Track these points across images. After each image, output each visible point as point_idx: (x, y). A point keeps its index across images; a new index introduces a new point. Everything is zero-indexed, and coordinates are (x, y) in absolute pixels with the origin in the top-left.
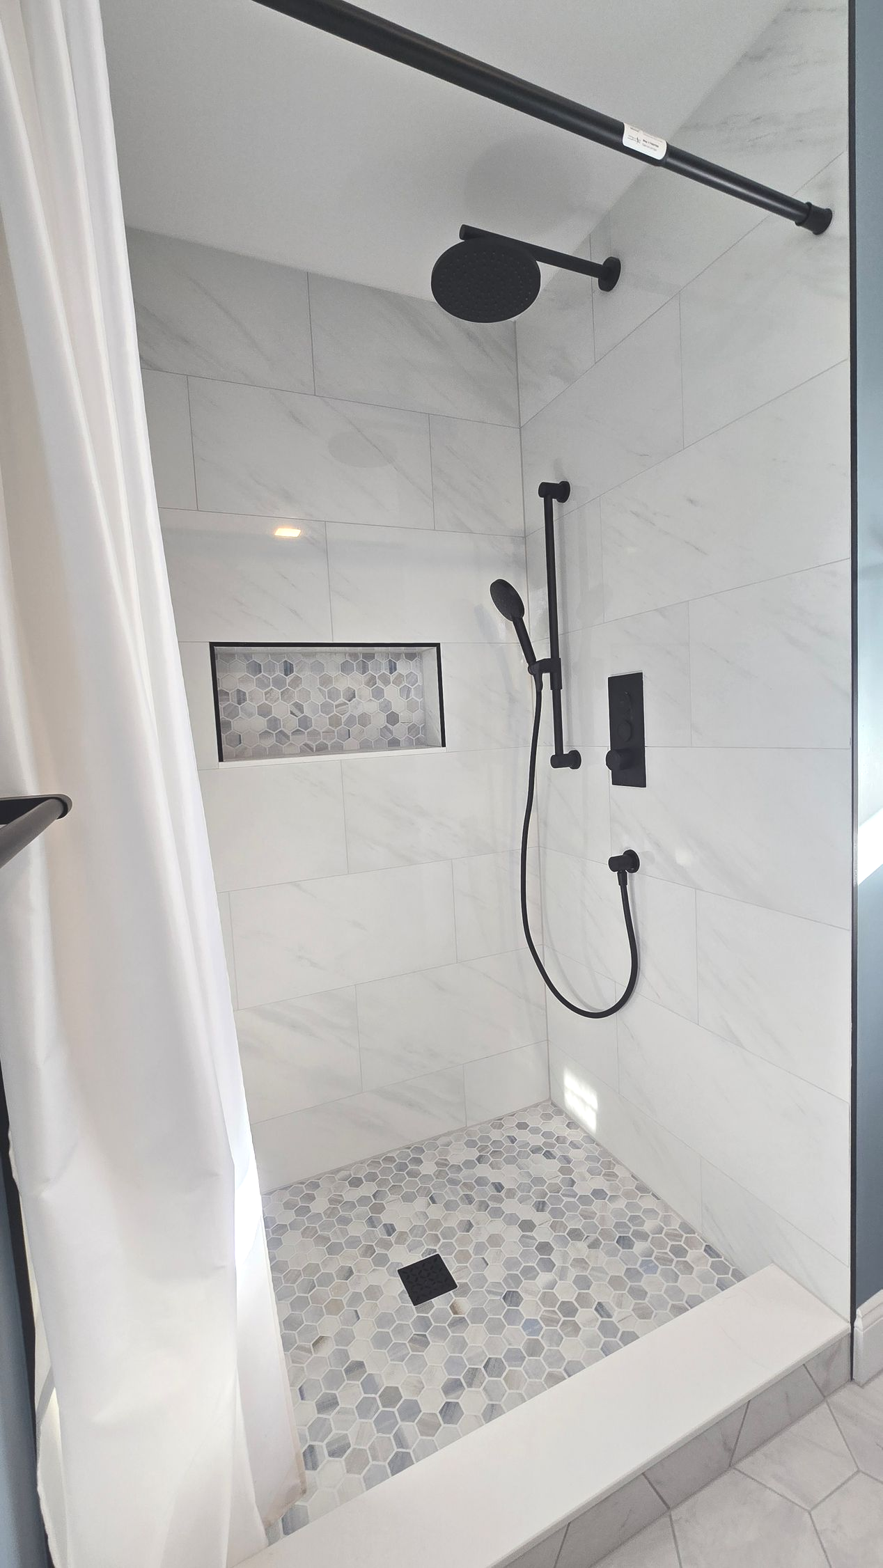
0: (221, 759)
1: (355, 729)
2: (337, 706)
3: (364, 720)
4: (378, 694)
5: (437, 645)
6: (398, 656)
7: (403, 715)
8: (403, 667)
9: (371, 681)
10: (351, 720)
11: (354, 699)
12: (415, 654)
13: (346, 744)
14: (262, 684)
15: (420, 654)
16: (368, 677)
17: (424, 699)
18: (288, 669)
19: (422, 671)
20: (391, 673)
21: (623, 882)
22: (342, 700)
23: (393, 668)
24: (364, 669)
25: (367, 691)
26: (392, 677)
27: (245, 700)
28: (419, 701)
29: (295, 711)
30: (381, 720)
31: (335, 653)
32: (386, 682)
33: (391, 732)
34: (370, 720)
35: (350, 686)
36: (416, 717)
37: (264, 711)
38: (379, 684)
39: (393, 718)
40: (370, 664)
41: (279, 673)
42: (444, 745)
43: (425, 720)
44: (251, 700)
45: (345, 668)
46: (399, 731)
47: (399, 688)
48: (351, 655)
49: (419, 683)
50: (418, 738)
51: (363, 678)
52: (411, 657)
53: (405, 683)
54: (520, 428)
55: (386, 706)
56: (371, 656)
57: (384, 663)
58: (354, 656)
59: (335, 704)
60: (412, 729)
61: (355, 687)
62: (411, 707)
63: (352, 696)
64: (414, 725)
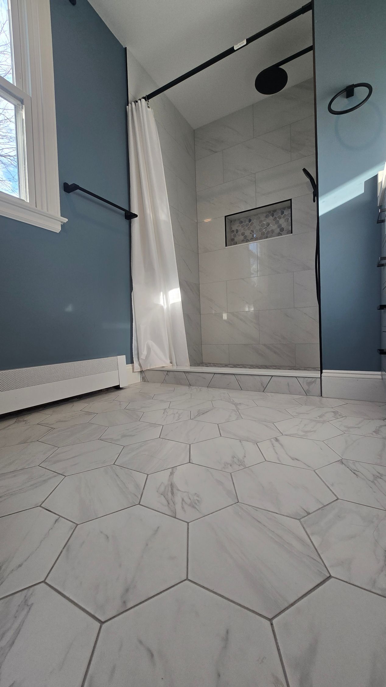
0: (226, 246)
1: (269, 235)
4: (277, 222)
5: (291, 200)
8: (286, 212)
10: (268, 232)
14: (242, 226)
16: (275, 218)
18: (250, 221)
20: (282, 215)
23: (282, 213)
24: (273, 216)
25: (274, 222)
26: (282, 216)
27: (238, 232)
29: (251, 232)
32: (280, 218)
34: (274, 231)
35: (268, 222)
37: (243, 234)
38: (278, 219)
39: (282, 229)
40: (275, 213)
41: (247, 222)
42: (292, 233)
44: (240, 231)
45: (267, 216)
47: (284, 219)
51: (272, 219)
53: (286, 217)
55: (280, 226)
56: (275, 211)
57: (280, 212)
58: (269, 212)
59: (263, 228)
63: (268, 225)
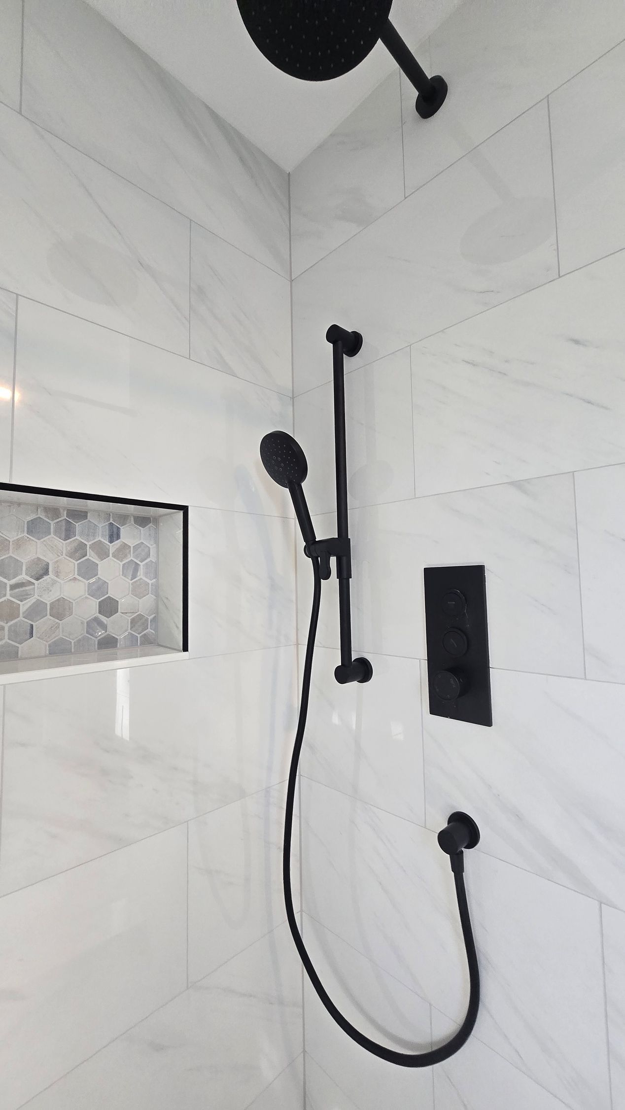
1: (42, 624)
2: (13, 587)
3: (60, 609)
4: (88, 570)
5: (185, 509)
6: (124, 518)
7: (125, 601)
8: (130, 535)
9: (79, 551)
10: (37, 610)
11: (45, 577)
12: (149, 518)
13: (24, 648)
15: (156, 520)
16: (75, 544)
17: (158, 580)
19: (157, 542)
20: (111, 542)
21: (458, 867)
22: (24, 577)
23: (114, 535)
24: (68, 533)
25: (71, 566)
26: (113, 547)
28: (150, 582)
30: (91, 608)
31: (19, 504)
32: (103, 553)
33: (104, 627)
34: (70, 609)
35: (42, 557)
36: (145, 604)
38: (91, 556)
39: (109, 607)
40: (78, 526)
42: (185, 648)
43: (157, 607)
45: (34, 528)
46: (117, 626)
47: (121, 564)
48: (48, 510)
49: (152, 558)
50: (145, 635)
51: (63, 545)
52: (143, 521)
53: (131, 557)
54: (292, 281)
55: (99, 589)
56: (81, 515)
57: (102, 527)
58: (54, 512)
59: (9, 583)
60: (138, 621)
61: (49, 558)
62: (138, 590)
63: (41, 571)
64: (140, 617)
